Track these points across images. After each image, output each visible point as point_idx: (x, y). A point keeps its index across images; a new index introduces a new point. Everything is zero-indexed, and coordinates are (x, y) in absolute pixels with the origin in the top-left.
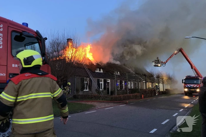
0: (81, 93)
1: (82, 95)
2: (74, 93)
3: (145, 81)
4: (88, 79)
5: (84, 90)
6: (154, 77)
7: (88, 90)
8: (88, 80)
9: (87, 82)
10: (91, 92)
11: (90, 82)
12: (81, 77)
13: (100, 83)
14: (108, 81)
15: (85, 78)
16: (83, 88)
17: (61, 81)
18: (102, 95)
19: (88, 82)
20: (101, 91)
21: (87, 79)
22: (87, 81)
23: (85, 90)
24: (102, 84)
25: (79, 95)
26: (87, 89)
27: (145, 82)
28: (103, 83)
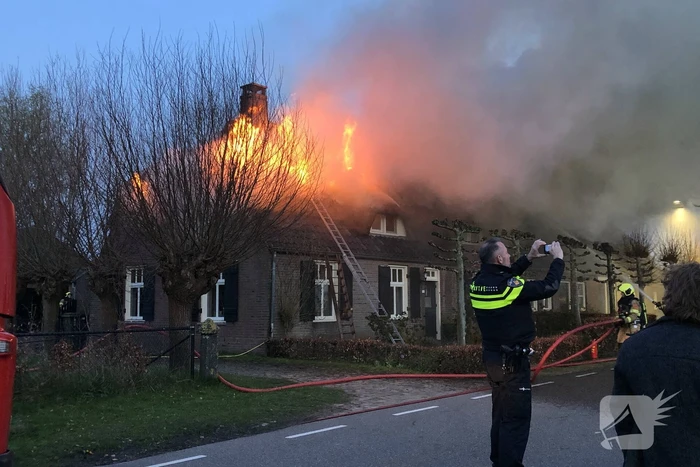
0: (300, 332)
1: (305, 342)
2: (270, 333)
3: (609, 276)
4: (335, 266)
5: (318, 319)
6: (652, 254)
7: (332, 318)
8: (334, 274)
9: (331, 282)
10: (348, 329)
11: (343, 281)
12: (302, 258)
13: (393, 284)
14: (429, 278)
15: (319, 263)
16: (309, 310)
17: (196, 276)
18: (399, 341)
19: (335, 281)
20: (395, 321)
21: (330, 269)
22: (330, 278)
23: (320, 319)
24: (399, 289)
25: (291, 342)
26: (328, 313)
27: (605, 278)
28: (404, 284)
